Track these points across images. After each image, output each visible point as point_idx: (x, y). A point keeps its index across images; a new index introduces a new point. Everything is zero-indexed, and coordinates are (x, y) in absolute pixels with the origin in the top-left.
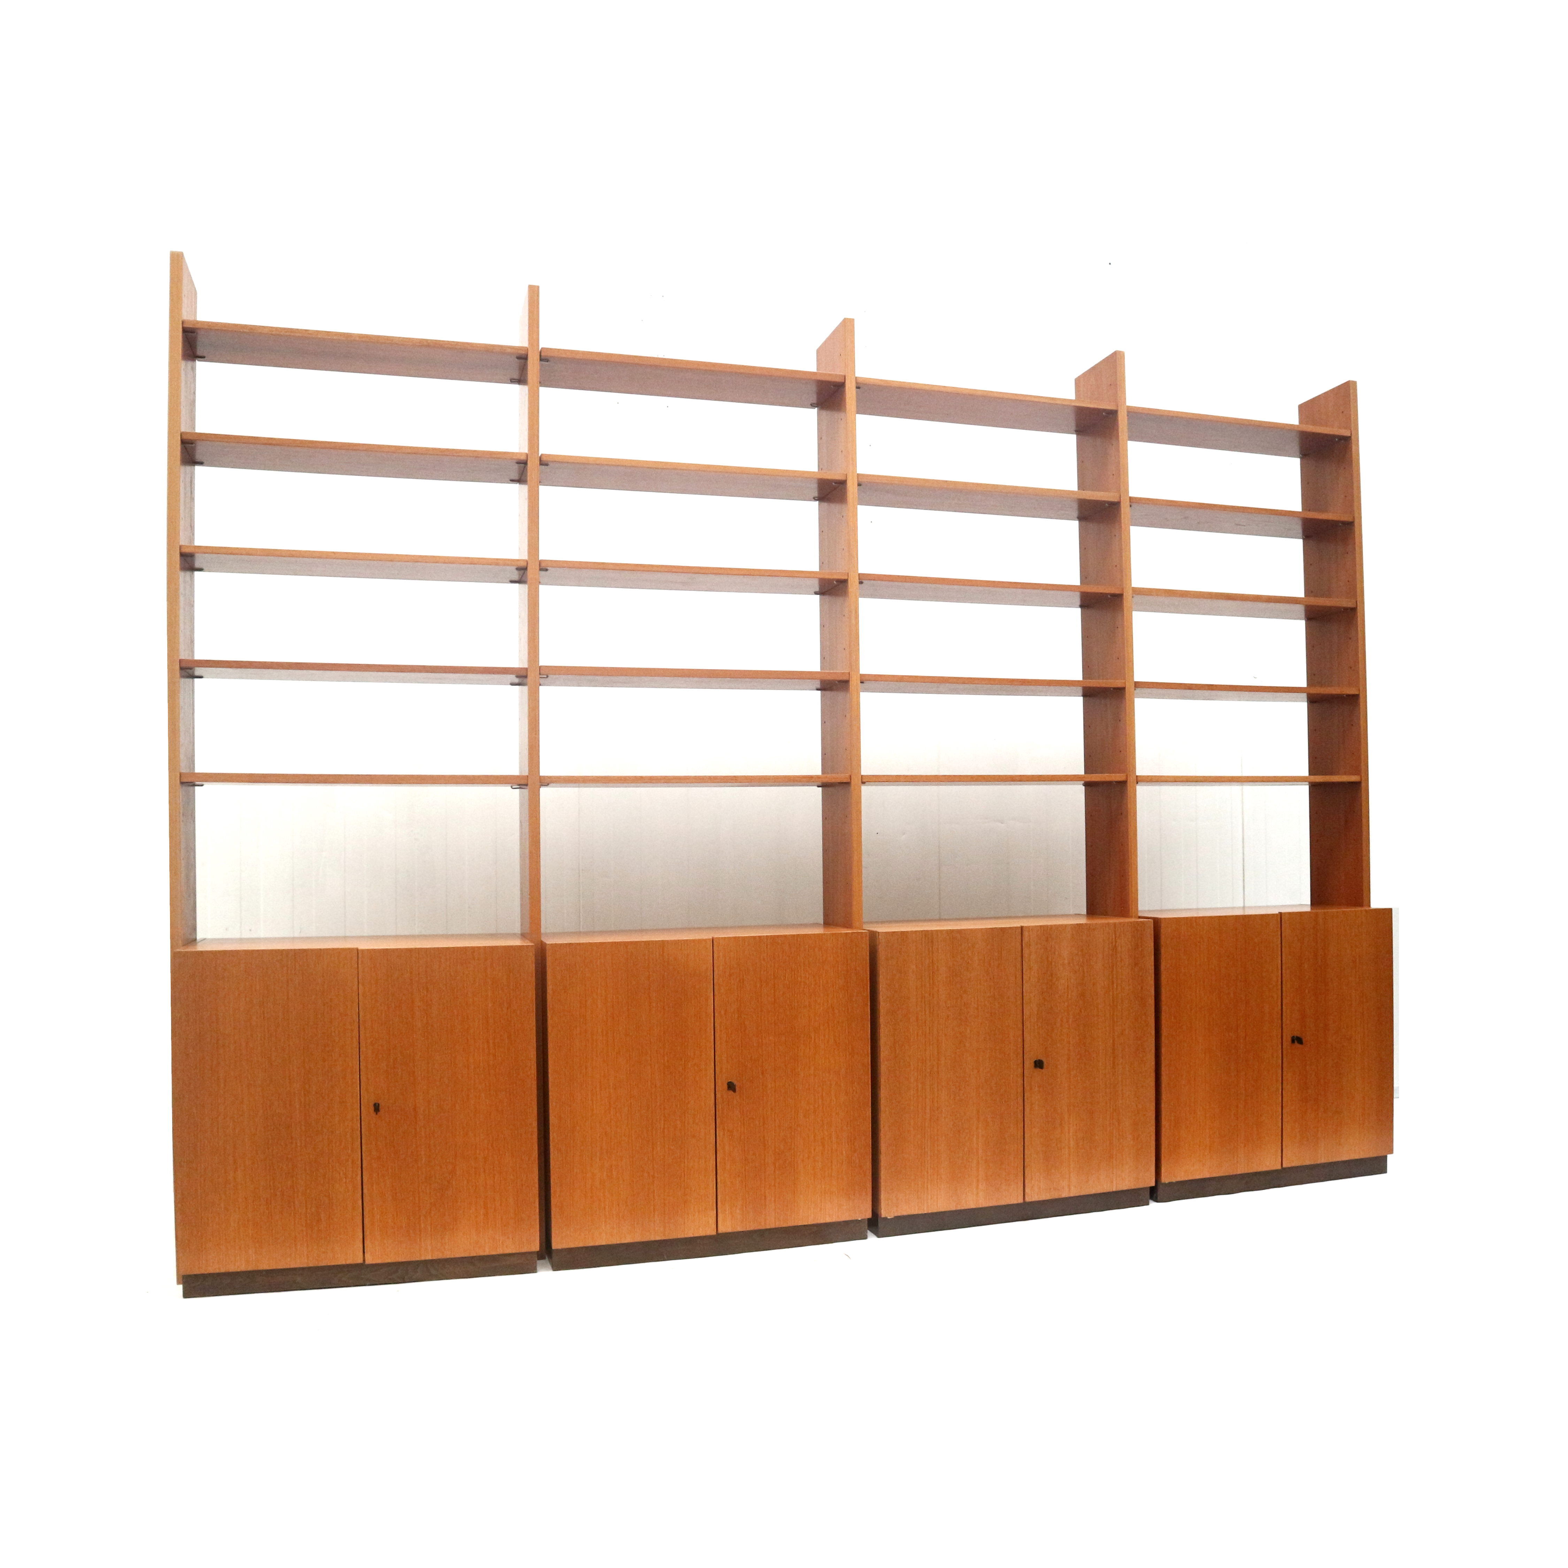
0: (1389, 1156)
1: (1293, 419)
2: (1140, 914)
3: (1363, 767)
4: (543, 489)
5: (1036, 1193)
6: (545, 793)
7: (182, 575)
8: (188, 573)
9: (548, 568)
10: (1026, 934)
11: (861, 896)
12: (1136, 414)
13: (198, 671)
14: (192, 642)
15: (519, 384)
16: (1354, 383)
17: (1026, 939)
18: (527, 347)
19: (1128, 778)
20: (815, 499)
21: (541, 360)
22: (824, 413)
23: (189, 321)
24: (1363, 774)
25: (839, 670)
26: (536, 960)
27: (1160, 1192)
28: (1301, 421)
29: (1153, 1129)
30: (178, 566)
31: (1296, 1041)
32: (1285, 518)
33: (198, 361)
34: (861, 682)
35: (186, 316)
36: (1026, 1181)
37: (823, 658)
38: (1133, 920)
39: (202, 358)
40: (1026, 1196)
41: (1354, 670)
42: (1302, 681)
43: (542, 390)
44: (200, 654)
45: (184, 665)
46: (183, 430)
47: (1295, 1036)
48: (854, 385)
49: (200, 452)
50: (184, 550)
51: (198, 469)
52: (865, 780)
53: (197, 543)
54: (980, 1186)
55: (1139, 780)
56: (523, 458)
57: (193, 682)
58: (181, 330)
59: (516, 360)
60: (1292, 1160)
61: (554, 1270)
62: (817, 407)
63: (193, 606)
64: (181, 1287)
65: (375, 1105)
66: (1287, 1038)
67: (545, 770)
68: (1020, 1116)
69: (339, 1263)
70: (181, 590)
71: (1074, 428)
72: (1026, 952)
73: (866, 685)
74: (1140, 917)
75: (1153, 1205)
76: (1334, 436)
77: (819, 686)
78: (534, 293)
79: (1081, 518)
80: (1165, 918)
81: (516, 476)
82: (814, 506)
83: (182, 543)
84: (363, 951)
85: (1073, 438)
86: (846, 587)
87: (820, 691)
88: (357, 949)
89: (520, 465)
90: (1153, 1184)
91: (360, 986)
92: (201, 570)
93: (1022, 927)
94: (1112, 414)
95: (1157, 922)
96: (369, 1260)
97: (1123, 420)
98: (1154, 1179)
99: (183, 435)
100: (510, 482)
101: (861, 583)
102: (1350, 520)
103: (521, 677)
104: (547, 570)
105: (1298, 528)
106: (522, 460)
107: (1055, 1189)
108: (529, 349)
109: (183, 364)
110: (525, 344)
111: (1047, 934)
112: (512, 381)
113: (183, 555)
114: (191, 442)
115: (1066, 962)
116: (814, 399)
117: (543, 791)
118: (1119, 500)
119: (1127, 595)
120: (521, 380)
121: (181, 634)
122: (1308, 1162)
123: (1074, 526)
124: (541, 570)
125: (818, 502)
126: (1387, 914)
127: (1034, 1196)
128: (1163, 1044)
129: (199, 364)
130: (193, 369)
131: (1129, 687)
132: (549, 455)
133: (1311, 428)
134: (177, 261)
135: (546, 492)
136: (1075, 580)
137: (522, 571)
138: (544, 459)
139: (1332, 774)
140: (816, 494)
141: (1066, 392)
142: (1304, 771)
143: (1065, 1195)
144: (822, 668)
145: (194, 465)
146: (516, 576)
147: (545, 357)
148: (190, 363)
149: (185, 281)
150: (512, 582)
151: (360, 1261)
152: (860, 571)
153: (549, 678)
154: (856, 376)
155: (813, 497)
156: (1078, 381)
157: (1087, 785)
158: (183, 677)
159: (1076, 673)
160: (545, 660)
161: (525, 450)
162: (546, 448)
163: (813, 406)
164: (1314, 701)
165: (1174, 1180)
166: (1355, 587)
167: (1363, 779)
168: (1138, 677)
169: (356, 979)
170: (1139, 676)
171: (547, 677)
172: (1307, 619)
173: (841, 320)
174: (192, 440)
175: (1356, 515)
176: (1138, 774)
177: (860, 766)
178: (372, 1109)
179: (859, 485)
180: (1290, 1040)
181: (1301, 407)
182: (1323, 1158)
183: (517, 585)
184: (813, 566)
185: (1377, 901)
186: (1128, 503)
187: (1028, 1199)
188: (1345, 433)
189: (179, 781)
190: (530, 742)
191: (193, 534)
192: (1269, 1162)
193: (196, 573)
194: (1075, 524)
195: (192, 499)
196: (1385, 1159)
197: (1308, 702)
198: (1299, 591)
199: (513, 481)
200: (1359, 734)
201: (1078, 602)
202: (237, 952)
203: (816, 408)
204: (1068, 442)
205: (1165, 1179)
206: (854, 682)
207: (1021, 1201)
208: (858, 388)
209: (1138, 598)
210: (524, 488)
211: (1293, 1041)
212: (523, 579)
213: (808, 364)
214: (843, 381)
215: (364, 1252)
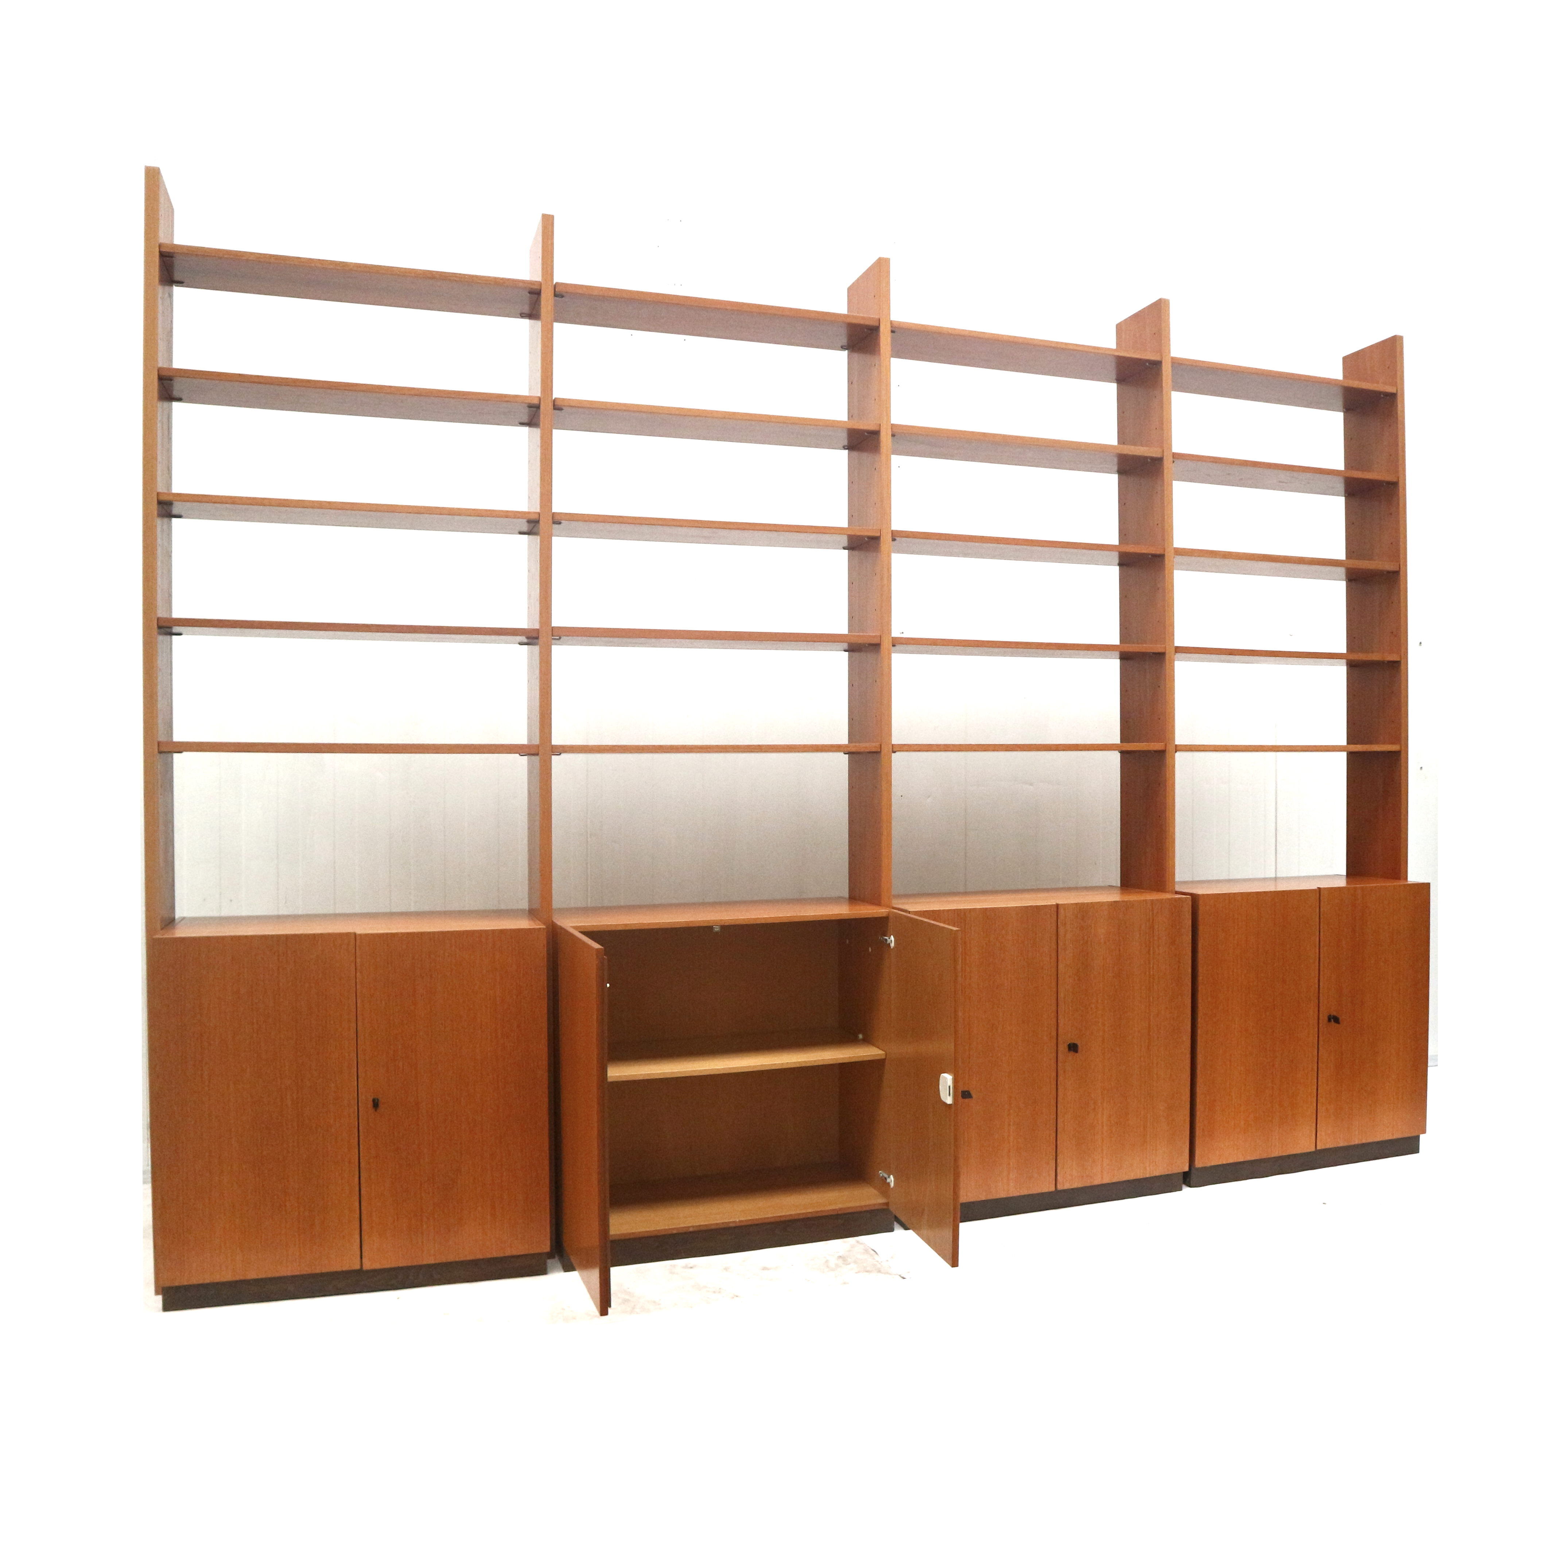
0: (1422, 1137)
1: (1336, 373)
2: (1178, 888)
3: (1403, 735)
4: (556, 433)
5: (1069, 1181)
6: (557, 761)
7: (159, 522)
8: (166, 520)
9: (562, 522)
10: (1061, 911)
11: (890, 870)
12: (1179, 364)
13: (176, 629)
14: (170, 595)
15: (529, 319)
16: (1401, 338)
17: (1061, 916)
18: (539, 282)
19: (1167, 748)
20: (844, 448)
21: (555, 295)
22: (856, 355)
23: (167, 245)
24: (1403, 742)
25: (870, 634)
26: (548, 943)
27: (1194, 1178)
28: (1344, 376)
29: (1187, 1112)
30: (156, 513)
31: (1332, 1020)
32: (1330, 477)
33: (175, 286)
34: (893, 646)
35: (163, 239)
36: (1059, 1169)
37: (851, 618)
38: (1168, 896)
39: (180, 283)
40: (1058, 1184)
41: (1395, 636)
42: (1342, 649)
43: (557, 326)
44: (179, 612)
45: (162, 624)
46: (160, 365)
47: (1332, 1015)
48: (889, 329)
49: (178, 387)
50: (162, 498)
51: (176, 405)
52: (895, 749)
53: (175, 490)
54: (1011, 1175)
55: (1178, 748)
56: (536, 402)
57: (171, 639)
58: (157, 254)
59: (528, 295)
60: (1326, 1142)
61: (565, 1271)
62: (847, 349)
63: (170, 556)
64: (160, 1298)
65: (374, 1100)
66: (1324, 1018)
67: (557, 739)
68: (1053, 1102)
69: (335, 1270)
70: (159, 540)
71: (1114, 377)
72: (1061, 931)
73: (898, 647)
74: (1177, 893)
75: (1186, 1190)
76: (1380, 393)
77: (847, 648)
78: (548, 222)
79: (1121, 472)
80: (1203, 895)
81: (525, 419)
82: (843, 455)
83: (160, 490)
84: (360, 935)
85: (1114, 386)
86: (879, 544)
87: (847, 653)
88: (355, 934)
89: (532, 409)
90: (1186, 1169)
91: (358, 974)
92: (180, 517)
93: (1057, 906)
94: (1156, 365)
95: (1195, 898)
96: (368, 1265)
97: (1167, 370)
98: (1188, 1164)
99: (160, 371)
100: (519, 425)
101: (894, 540)
102: (1395, 480)
103: (531, 637)
104: (560, 523)
105: (1341, 486)
106: (534, 404)
107: (1087, 1176)
108: (542, 283)
109: (160, 289)
110: (537, 277)
111: (1084, 911)
112: (523, 316)
113: (160, 503)
114: (169, 379)
115: (1102, 941)
116: (844, 341)
117: (555, 759)
118: (1162, 456)
119: (1169, 555)
120: (533, 314)
121: (159, 591)
122: (1342, 1144)
123: (1113, 479)
124: (554, 523)
125: (847, 450)
126: (1424, 889)
127: (1065, 1184)
128: (1199, 1025)
129: (177, 290)
130: (171, 296)
131: (1170, 652)
132: (564, 400)
133: (1356, 384)
134: (153, 177)
135: (559, 436)
136: (1114, 540)
137: (533, 525)
138: (558, 403)
139: (1370, 742)
140: (846, 443)
141: (1108, 341)
142: (1343, 741)
143: (1097, 1182)
144: (849, 631)
145: (172, 401)
146: (525, 527)
147: (561, 293)
148: (167, 288)
149: (162, 200)
150: (521, 533)
151: (357, 1267)
152: (893, 528)
153: (561, 639)
154: (891, 319)
155: (842, 446)
156: (1119, 327)
157: (1123, 753)
158: (160, 634)
159: (1113, 637)
160: (557, 621)
161: (537, 393)
162: (559, 392)
163: (843, 348)
164: (1353, 667)
165: (1209, 1165)
166: (1398, 551)
167: (1403, 748)
168: (1179, 642)
169: (353, 965)
170: (1180, 640)
171: (560, 638)
172: (1348, 580)
173: (877, 258)
174: (170, 376)
175: (1401, 476)
176: (1176, 743)
177: (890, 735)
178: (370, 1104)
179: (893, 435)
180: (1326, 1018)
181: (1345, 359)
182: (1357, 1139)
183: (526, 536)
184: (842, 521)
185: (1415, 874)
186: (1171, 459)
187: (1060, 1187)
188: (1390, 389)
189: (157, 750)
190: (541, 706)
191: (171, 478)
192: (1304, 1145)
193: (175, 521)
194: (1115, 477)
195: (170, 439)
196: (1417, 1138)
197: (1347, 666)
198: (1340, 554)
199: (522, 424)
200: (1399, 701)
201: (1117, 561)
202: (223, 938)
203: (847, 351)
204: (1109, 391)
205: (1199, 1163)
206: (886, 644)
207: (1053, 1189)
208: (893, 332)
209: (1178, 559)
210: (536, 432)
211: (1329, 1020)
212: (535, 530)
213: (838, 305)
214: (877, 325)
215: (361, 1258)
